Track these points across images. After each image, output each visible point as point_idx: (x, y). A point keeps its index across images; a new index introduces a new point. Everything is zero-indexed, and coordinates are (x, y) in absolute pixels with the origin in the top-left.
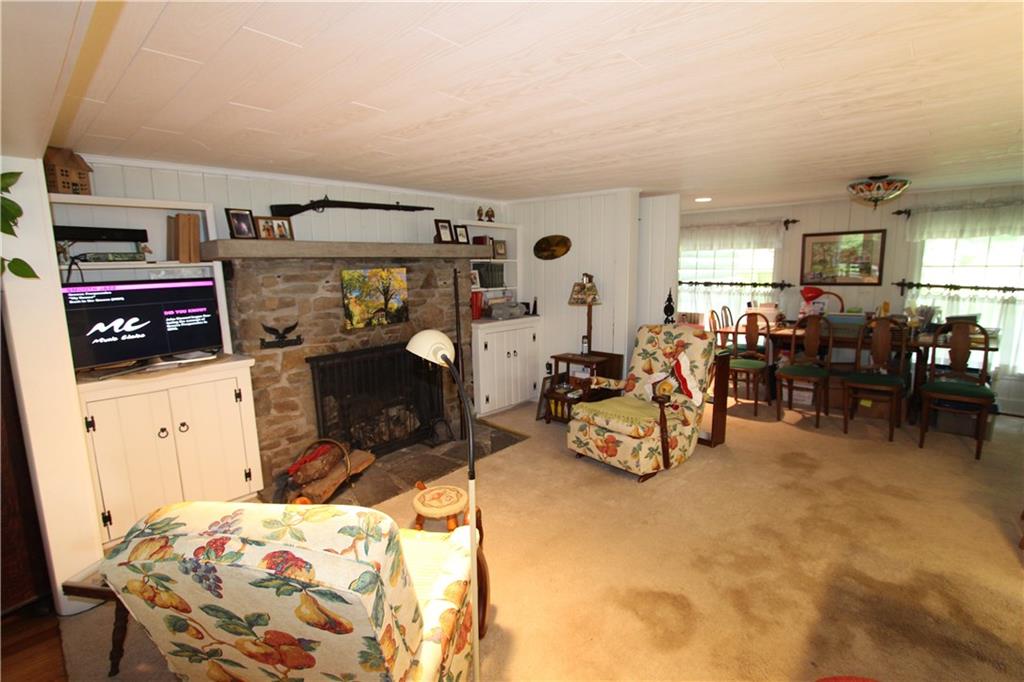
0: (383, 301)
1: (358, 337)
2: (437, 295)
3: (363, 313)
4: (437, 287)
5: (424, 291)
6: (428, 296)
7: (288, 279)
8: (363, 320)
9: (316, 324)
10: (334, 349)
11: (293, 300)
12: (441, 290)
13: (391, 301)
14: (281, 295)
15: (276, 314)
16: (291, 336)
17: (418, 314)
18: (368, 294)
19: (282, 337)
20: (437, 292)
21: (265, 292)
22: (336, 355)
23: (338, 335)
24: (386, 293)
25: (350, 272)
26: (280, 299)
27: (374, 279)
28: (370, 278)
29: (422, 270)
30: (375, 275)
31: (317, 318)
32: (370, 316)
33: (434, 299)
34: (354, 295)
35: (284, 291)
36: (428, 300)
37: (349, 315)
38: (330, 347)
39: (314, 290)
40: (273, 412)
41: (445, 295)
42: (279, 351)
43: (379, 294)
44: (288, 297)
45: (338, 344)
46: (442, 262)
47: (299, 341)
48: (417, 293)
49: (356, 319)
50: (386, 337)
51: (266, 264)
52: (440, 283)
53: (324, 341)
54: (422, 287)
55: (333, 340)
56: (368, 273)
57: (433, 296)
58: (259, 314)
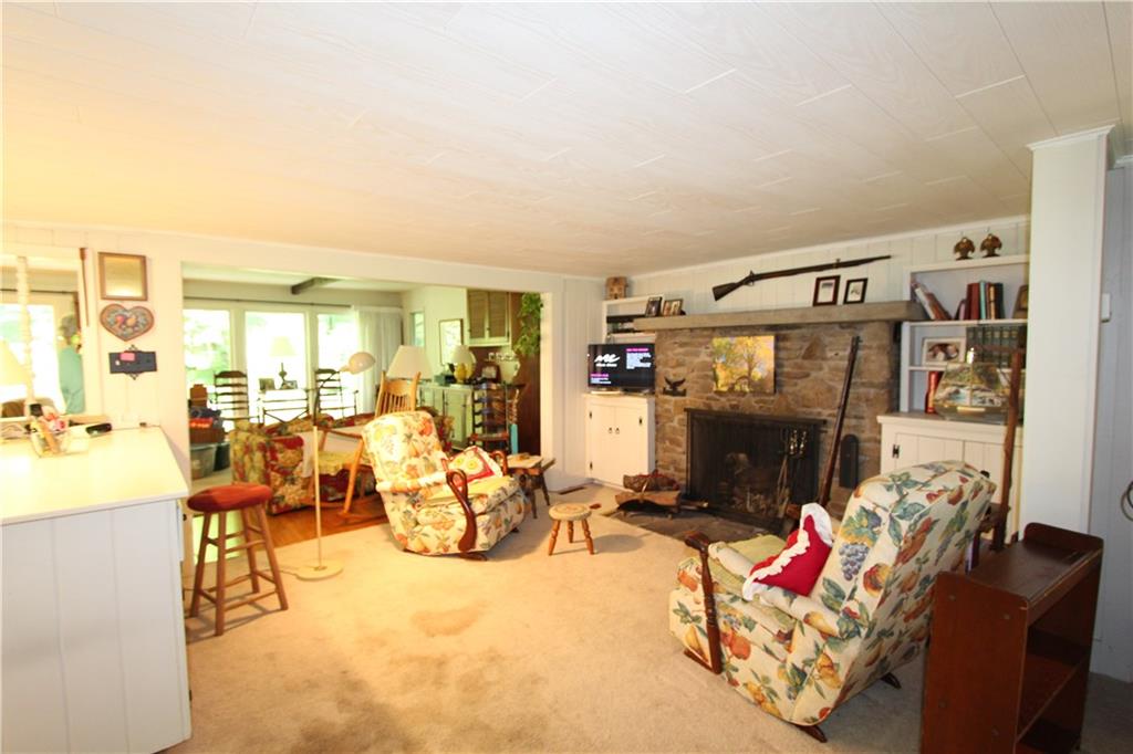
0: (746, 368)
1: (729, 400)
2: (826, 369)
3: (727, 377)
4: (824, 359)
5: (807, 363)
6: (813, 369)
7: (682, 345)
8: (727, 385)
9: (697, 383)
10: (709, 406)
11: (684, 361)
12: (832, 363)
13: (755, 369)
14: (679, 357)
15: (674, 371)
16: (680, 389)
17: (798, 388)
18: (733, 361)
19: (675, 388)
20: (826, 366)
21: (670, 353)
22: (709, 412)
23: (712, 394)
24: (751, 361)
25: (720, 340)
26: (677, 361)
27: (739, 347)
28: (736, 345)
29: (803, 338)
30: (741, 343)
31: (698, 377)
32: (734, 381)
33: (822, 373)
34: (721, 360)
35: (679, 354)
36: (814, 374)
37: (715, 379)
38: (704, 403)
39: (697, 354)
40: (668, 443)
41: (837, 369)
42: (673, 399)
43: (743, 361)
44: (681, 358)
45: (713, 403)
46: (837, 328)
47: (683, 394)
48: (796, 364)
49: (721, 382)
50: (757, 406)
51: (670, 333)
52: (830, 354)
53: (702, 398)
54: (804, 358)
55: (708, 399)
56: (735, 340)
57: (821, 369)
58: (665, 369)
